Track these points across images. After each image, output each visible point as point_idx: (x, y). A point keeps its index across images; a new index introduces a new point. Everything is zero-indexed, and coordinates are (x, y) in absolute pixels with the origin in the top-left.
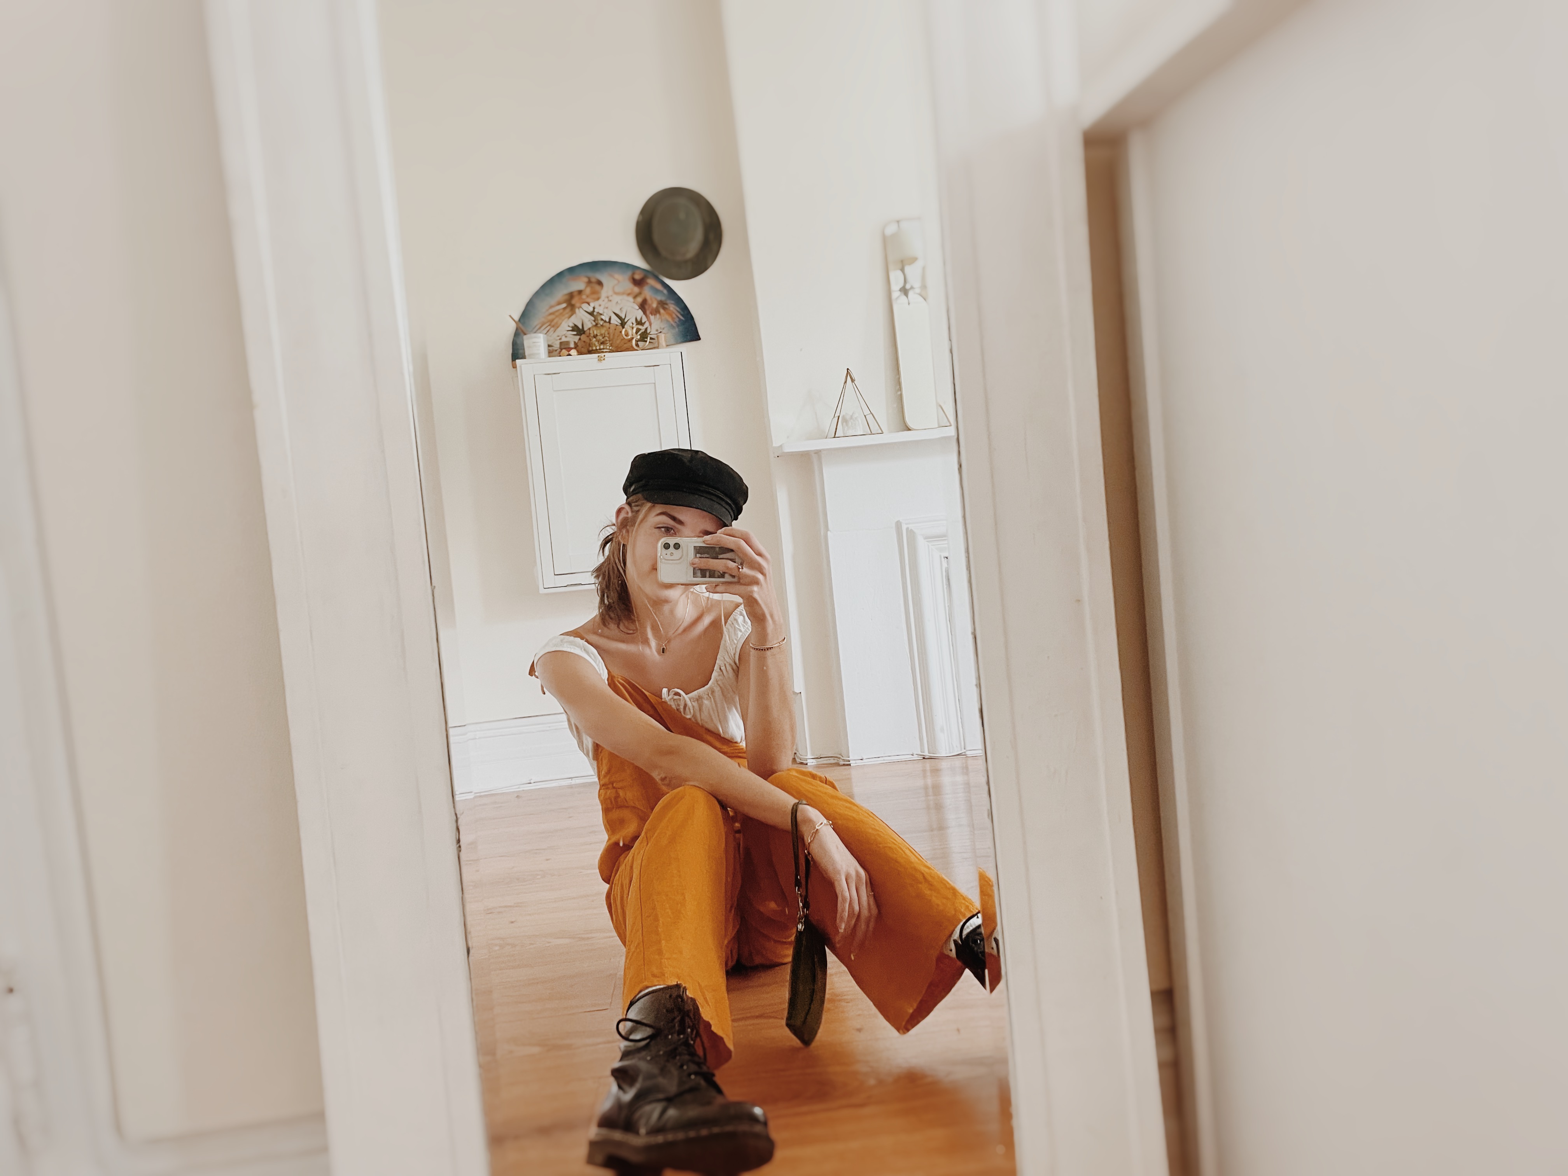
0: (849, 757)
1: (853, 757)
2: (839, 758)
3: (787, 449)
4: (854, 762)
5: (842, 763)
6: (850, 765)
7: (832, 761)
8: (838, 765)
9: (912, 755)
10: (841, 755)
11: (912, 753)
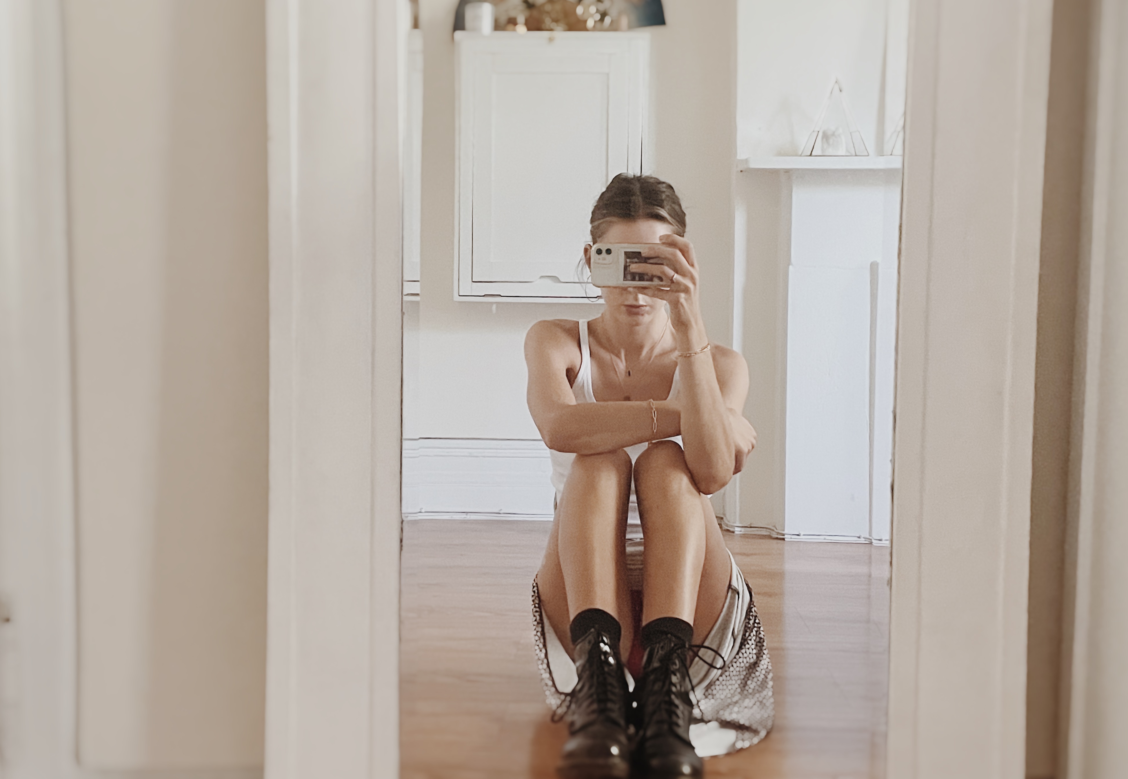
0: (784, 530)
1: (788, 530)
2: (773, 530)
3: (753, 165)
4: (789, 536)
5: (775, 536)
6: (784, 539)
7: (764, 532)
8: (770, 537)
9: (859, 537)
10: (775, 526)
11: (858, 536)
